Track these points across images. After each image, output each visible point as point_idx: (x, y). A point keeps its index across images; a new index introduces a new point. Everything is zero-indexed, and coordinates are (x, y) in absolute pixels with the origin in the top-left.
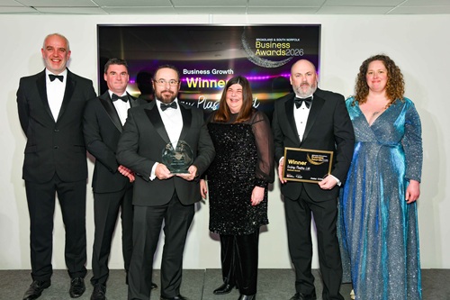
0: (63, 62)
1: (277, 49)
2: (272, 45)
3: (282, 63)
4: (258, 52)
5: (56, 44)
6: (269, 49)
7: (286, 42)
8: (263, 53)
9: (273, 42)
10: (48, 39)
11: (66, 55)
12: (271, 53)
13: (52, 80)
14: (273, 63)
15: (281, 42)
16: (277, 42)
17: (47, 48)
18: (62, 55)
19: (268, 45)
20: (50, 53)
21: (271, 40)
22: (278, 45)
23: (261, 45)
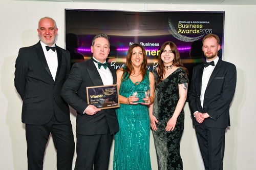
1: (193, 29)
2: (190, 26)
3: (196, 39)
4: (180, 31)
5: (47, 25)
6: (188, 29)
7: (200, 24)
8: (184, 31)
9: (190, 24)
10: (41, 22)
11: (55, 32)
12: (189, 32)
13: (48, 50)
14: (191, 38)
15: (196, 24)
16: (193, 24)
17: (41, 29)
19: (187, 26)
20: (43, 32)
21: (189, 22)
22: (194, 26)
23: (182, 26)
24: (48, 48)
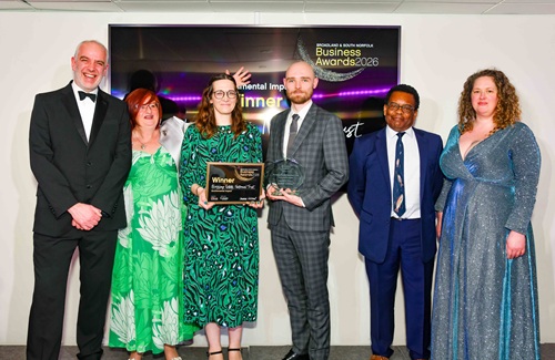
1: (344, 57)
2: (337, 53)
3: (350, 76)
4: (319, 61)
6: (334, 57)
7: (355, 48)
8: (326, 63)
9: (339, 48)
10: (82, 48)
12: (336, 63)
13: (82, 99)
14: (339, 75)
15: (350, 49)
16: (344, 49)
17: (82, 58)
18: (99, 69)
19: (332, 53)
20: (84, 65)
21: (336, 45)
22: (345, 53)
23: (322, 52)
24: (83, 95)
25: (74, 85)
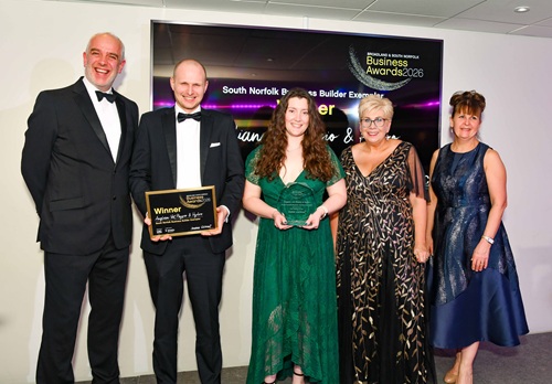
0: (112, 74)
1: (392, 68)
4: (369, 70)
5: (106, 47)
6: (383, 67)
7: (403, 59)
8: (376, 71)
9: (388, 58)
12: (385, 72)
13: (100, 100)
14: (388, 84)
15: (398, 59)
16: (392, 59)
18: (113, 63)
19: (381, 62)
20: (95, 59)
21: (385, 55)
22: (394, 63)
23: (373, 61)
24: (100, 96)
25: (85, 80)
